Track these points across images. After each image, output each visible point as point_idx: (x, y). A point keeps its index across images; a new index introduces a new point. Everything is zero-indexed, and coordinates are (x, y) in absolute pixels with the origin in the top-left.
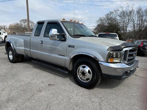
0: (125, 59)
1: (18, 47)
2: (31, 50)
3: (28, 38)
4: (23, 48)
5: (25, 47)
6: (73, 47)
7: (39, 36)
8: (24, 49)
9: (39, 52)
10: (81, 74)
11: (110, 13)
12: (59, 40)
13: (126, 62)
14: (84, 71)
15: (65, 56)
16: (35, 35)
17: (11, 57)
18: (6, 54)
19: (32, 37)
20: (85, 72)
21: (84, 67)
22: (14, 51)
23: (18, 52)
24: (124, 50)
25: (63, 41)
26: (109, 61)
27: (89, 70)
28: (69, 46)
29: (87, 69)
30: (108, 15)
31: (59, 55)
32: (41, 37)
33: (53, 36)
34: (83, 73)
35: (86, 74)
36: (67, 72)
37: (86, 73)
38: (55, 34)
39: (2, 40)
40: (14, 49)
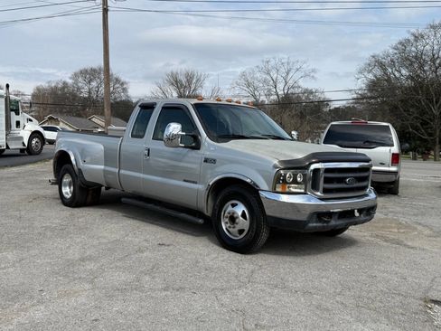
0: (315, 187)
1: (88, 163)
2: (122, 172)
3: (114, 143)
4: (102, 167)
5: (105, 165)
6: (214, 161)
7: (142, 137)
8: (104, 171)
9: (142, 175)
10: (227, 220)
11: (412, 38)
12: (185, 147)
13: (319, 194)
14: (233, 213)
15: (196, 183)
16: (132, 136)
17: (67, 191)
18: (53, 184)
19: (125, 138)
20: (235, 215)
21: (233, 205)
22: (77, 176)
23: (88, 178)
24: (313, 167)
25: (193, 148)
26: (279, 189)
27: (244, 211)
28: (206, 161)
29: (240, 209)
30: (404, 44)
31: (185, 181)
32: (148, 141)
33: (172, 138)
34: (233, 219)
35: (237, 221)
36: (201, 221)
37: (237, 217)
38: (175, 133)
39: (23, 147)
40: (80, 170)
